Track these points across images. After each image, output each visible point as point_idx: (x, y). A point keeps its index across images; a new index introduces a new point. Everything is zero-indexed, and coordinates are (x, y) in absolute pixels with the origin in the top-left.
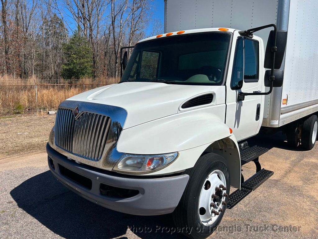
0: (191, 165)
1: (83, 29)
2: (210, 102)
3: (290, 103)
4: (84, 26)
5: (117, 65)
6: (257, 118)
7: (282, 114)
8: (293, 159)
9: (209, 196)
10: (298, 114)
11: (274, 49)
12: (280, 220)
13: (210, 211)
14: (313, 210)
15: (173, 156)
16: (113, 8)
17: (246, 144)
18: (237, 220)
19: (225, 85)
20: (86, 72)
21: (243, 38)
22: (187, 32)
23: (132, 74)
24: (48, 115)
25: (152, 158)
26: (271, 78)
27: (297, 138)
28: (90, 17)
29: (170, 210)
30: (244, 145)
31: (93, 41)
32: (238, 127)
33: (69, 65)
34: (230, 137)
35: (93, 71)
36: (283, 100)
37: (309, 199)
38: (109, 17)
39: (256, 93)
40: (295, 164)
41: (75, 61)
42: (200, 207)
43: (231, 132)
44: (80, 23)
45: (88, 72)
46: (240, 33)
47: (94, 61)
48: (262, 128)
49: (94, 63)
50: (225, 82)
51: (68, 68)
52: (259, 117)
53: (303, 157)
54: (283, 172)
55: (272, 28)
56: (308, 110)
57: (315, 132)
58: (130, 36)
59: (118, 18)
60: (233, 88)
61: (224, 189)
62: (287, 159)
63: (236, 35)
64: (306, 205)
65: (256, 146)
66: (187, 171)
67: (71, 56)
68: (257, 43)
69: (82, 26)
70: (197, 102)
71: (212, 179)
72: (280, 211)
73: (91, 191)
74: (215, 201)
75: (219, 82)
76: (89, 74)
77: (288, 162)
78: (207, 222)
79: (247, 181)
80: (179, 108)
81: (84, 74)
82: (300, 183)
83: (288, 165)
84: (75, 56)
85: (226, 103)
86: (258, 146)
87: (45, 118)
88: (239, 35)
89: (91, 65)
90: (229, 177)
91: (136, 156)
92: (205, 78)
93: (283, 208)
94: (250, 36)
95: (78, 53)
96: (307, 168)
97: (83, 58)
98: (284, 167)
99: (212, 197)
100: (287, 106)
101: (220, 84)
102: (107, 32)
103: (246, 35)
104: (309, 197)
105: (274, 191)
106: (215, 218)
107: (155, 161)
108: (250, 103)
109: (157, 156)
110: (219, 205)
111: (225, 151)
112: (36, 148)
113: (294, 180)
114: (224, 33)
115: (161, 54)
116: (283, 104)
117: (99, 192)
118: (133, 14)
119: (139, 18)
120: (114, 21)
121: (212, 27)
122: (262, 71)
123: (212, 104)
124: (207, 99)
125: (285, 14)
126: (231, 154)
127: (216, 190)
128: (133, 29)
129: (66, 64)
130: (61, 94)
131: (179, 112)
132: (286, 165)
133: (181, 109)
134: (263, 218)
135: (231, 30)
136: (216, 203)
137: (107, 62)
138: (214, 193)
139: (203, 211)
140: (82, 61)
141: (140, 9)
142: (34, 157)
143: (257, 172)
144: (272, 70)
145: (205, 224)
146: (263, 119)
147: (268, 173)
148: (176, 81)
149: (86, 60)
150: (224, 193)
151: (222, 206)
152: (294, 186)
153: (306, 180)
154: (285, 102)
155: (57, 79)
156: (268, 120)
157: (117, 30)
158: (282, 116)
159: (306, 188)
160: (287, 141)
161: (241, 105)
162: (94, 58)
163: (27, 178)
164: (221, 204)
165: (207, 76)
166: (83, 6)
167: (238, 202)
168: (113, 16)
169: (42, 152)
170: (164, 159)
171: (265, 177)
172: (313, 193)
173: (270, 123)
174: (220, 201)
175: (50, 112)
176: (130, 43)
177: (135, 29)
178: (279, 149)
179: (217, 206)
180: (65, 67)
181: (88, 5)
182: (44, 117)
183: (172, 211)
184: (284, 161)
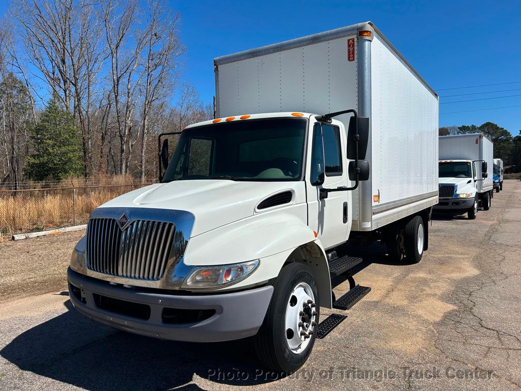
0: (275, 274)
1: (63, 96)
2: (289, 201)
3: (383, 200)
4: (66, 94)
5: (123, 154)
6: (345, 220)
7: (374, 214)
8: (396, 275)
9: (297, 313)
10: (394, 213)
11: (356, 137)
12: (382, 343)
13: (299, 333)
14: (420, 330)
15: (253, 264)
16: (115, 66)
17: (335, 254)
18: (331, 349)
19: (304, 180)
20: (71, 168)
21: (320, 123)
22: (253, 116)
23: (178, 170)
24: (13, 242)
25: (228, 268)
26: (356, 171)
27: (400, 248)
28: (77, 80)
29: (253, 332)
30: (332, 255)
31: (82, 118)
32: (322, 234)
33: (39, 156)
34: (315, 242)
35: (83, 165)
36: (374, 196)
37: (415, 319)
38: (108, 78)
39: (340, 189)
40: (398, 281)
41: (51, 151)
42: (287, 328)
43: (316, 236)
44: (57, 88)
45: (74, 167)
46: (316, 118)
47: (84, 149)
48: (353, 234)
49: (85, 153)
50: (305, 177)
51: (37, 161)
52: (347, 219)
53: (408, 272)
54: (384, 292)
55: (352, 114)
56: (407, 209)
57: (421, 239)
58: (145, 109)
59: (124, 80)
60: (313, 184)
61: (313, 306)
62: (388, 275)
63: (313, 121)
64: (412, 325)
65: (347, 256)
66: (270, 282)
67: (44, 142)
68: (337, 128)
69: (62, 94)
70: (275, 201)
71: (298, 293)
72: (381, 334)
73: (149, 321)
74: (304, 320)
75: (297, 177)
76: (76, 170)
77: (390, 279)
78: (296, 349)
79: (339, 299)
80: (255, 209)
81: (66, 172)
82: (405, 302)
83: (390, 283)
84: (50, 142)
85: (306, 202)
86: (349, 256)
87: (9, 246)
88: (316, 121)
89: (80, 156)
90: (318, 293)
91: (210, 268)
92: (280, 173)
93: (385, 330)
94: (329, 121)
95: (55, 137)
96: (413, 285)
97: (64, 146)
98: (385, 286)
99: (300, 315)
100: (380, 204)
101: (298, 179)
102: (105, 102)
103: (324, 120)
104: (415, 317)
105: (374, 314)
106: (305, 344)
107: (232, 272)
108: (335, 201)
109: (236, 265)
110: (309, 326)
111: (311, 262)
112: (17, 290)
113: (397, 299)
114: (298, 118)
115: (215, 141)
116: (375, 201)
117: (160, 319)
118: (149, 75)
119: (159, 80)
120: (117, 85)
121: (281, 111)
122: (346, 162)
123: (291, 203)
124: (285, 198)
125: (367, 94)
126: (317, 265)
127: (304, 306)
128: (149, 99)
129: (34, 156)
130: (31, 205)
131: (255, 213)
132: (388, 283)
133: (257, 210)
134: (361, 343)
135: (306, 115)
136: (305, 324)
137: (106, 150)
138: (302, 311)
139: (291, 334)
140: (63, 149)
141: (160, 68)
142: (20, 304)
143: (350, 289)
144: (356, 161)
145: (295, 352)
146: (352, 221)
147: (364, 290)
148: (245, 178)
149: (70, 148)
150: (314, 312)
151: (312, 328)
152: (398, 306)
153: (413, 298)
154: (376, 199)
155: (16, 181)
156: (358, 222)
157: (123, 99)
158: (374, 217)
159: (413, 307)
160: (387, 255)
161: (323, 205)
162: (84, 144)
163: (20, 332)
164: (311, 326)
165: (281, 169)
166: (63, 61)
167: (330, 331)
168: (115, 78)
169: (29, 296)
170: (244, 268)
171: (360, 293)
172: (420, 312)
173: (360, 225)
174: (309, 321)
175: (16, 237)
176: (145, 119)
177: (152, 98)
178: (378, 265)
179: (306, 328)
180: (32, 161)
181: (72, 60)
182: (6, 245)
183: (255, 333)
184: (385, 279)
